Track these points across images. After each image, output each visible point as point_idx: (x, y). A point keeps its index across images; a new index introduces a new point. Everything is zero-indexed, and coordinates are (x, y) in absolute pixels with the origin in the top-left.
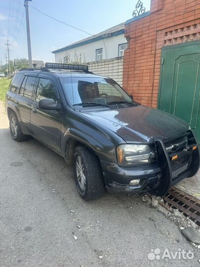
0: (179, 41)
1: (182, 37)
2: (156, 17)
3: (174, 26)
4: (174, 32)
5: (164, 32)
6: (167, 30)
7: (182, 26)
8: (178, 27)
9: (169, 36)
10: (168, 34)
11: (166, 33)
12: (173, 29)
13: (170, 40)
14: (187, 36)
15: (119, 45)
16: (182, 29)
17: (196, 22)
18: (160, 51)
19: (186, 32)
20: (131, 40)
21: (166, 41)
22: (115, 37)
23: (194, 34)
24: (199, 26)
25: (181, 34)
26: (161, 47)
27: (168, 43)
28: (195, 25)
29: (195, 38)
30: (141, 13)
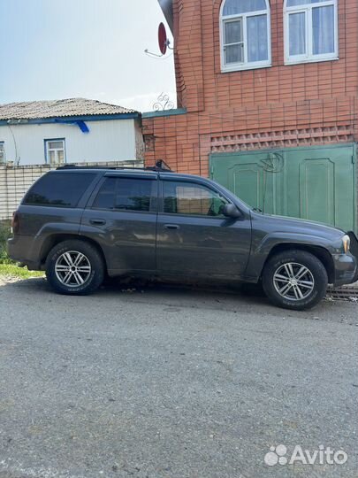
0: (230, 150)
1: (233, 146)
2: (197, 118)
3: (223, 132)
4: (222, 139)
5: (210, 136)
6: (213, 135)
7: (232, 134)
8: (228, 134)
9: (216, 143)
10: (216, 140)
11: (212, 139)
12: (221, 135)
13: (218, 147)
14: (240, 145)
15: (45, 140)
16: (232, 137)
17: (249, 132)
18: (206, 158)
19: (238, 141)
20: (157, 140)
21: (212, 147)
22: (36, 126)
23: (247, 144)
24: (252, 136)
25: (232, 142)
26: (207, 154)
27: (215, 150)
28: (247, 135)
29: (249, 148)
30: (166, 109)
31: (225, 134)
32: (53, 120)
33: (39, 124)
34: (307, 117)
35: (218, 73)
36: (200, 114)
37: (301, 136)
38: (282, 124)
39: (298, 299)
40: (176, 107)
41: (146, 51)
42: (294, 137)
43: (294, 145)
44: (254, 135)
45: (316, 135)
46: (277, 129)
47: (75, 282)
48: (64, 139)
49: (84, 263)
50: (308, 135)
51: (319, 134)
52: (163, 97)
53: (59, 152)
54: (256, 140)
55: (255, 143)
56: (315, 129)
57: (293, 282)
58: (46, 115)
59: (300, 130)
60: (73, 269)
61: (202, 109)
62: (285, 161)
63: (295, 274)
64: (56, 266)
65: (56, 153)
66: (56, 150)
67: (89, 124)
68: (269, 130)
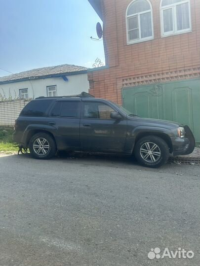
0: (133, 85)
1: (134, 83)
2: (115, 70)
3: (129, 76)
4: (129, 80)
5: (122, 79)
7: (134, 77)
8: (132, 77)
9: (125, 82)
10: (125, 80)
11: (123, 80)
12: (128, 78)
13: (127, 84)
14: (138, 82)
15: (47, 87)
16: (134, 78)
17: (143, 75)
18: (120, 90)
19: (137, 80)
20: (95, 83)
21: (123, 84)
22: (43, 80)
23: (142, 82)
24: (144, 77)
25: (134, 81)
26: (120, 88)
27: (125, 86)
28: (142, 77)
29: (143, 84)
30: (100, 66)
31: (130, 77)
32: (50, 76)
33: (44, 78)
34: (175, 65)
35: (125, 45)
36: (117, 67)
37: (172, 75)
38: (161, 70)
39: (153, 162)
40: (104, 65)
41: (91, 37)
42: (168, 76)
43: (168, 80)
44: (146, 76)
45: (181, 74)
46: (158, 73)
47: (42, 153)
48: (56, 85)
49: (46, 144)
50: (176, 75)
51: (183, 73)
52: (98, 60)
53: (54, 92)
54: (147, 79)
55: (146, 81)
56: (180, 71)
57: (150, 152)
58: (47, 74)
59: (171, 72)
60: (41, 146)
61: (117, 65)
62: (163, 90)
63: (151, 148)
64: (34, 145)
65: (52, 93)
66: (52, 91)
67: (68, 77)
68: (154, 73)
